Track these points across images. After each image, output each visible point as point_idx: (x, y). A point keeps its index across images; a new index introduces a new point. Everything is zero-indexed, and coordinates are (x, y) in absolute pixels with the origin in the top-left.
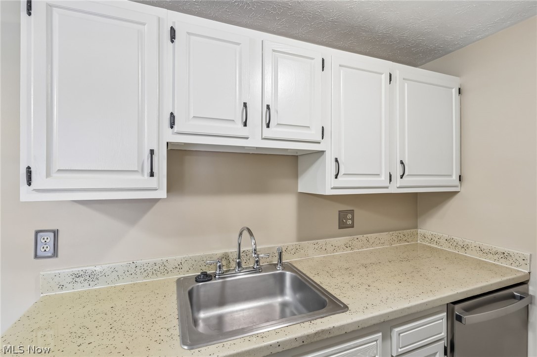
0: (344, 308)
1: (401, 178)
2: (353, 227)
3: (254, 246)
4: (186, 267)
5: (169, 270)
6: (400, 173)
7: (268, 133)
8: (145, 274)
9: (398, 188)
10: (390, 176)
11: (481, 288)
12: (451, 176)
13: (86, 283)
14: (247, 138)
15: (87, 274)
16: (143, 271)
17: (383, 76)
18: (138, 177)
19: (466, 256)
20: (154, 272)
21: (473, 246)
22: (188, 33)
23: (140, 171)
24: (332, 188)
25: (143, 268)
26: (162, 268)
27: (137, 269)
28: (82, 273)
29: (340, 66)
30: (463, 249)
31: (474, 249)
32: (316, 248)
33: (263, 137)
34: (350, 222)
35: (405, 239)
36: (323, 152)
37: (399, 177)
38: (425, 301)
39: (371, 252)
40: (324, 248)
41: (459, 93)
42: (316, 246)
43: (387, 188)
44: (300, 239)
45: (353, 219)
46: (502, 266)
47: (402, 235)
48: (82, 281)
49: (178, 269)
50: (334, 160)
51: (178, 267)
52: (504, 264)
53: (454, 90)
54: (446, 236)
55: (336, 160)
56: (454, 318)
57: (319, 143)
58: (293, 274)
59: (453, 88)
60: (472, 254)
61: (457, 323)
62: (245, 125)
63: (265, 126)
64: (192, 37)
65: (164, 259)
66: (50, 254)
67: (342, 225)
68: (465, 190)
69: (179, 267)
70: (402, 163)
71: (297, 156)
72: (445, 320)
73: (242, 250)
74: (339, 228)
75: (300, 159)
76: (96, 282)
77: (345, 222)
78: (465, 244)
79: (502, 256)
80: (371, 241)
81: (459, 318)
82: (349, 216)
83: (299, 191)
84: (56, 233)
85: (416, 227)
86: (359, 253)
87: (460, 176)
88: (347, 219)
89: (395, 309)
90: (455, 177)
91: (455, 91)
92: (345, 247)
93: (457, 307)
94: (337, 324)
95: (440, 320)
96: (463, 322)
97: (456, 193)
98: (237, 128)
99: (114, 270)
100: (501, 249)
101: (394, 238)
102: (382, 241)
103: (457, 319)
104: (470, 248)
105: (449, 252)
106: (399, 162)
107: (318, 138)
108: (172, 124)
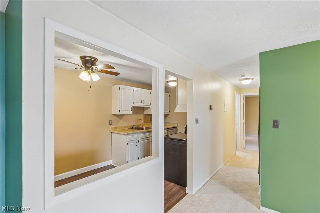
5: (126, 127)
7: (144, 104)
23: (130, 110)
27: (122, 127)
28: (115, 127)
36: (150, 107)
44: (144, 123)
48: (115, 129)
64: (135, 91)
65: (126, 125)
66: (111, 124)
67: (151, 120)
69: (128, 127)
72: (166, 131)
75: (144, 108)
76: (117, 129)
81: (168, 131)
84: (112, 120)
90: (169, 111)
91: (169, 96)
93: (168, 129)
97: (169, 114)
98: (140, 104)
99: (119, 127)
100: (174, 123)
104: (171, 124)
107: (150, 105)
108: (133, 103)
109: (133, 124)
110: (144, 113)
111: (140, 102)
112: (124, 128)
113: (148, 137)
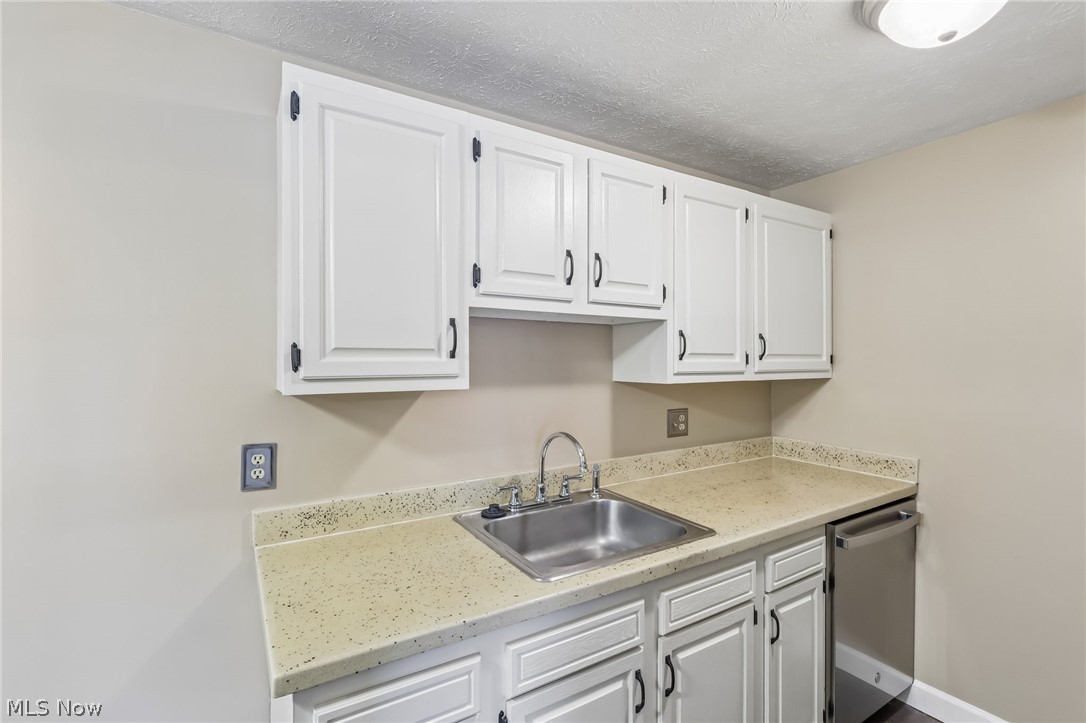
0: (709, 532)
1: (761, 359)
2: (686, 434)
3: (583, 459)
4: (461, 499)
5: (438, 505)
6: (758, 352)
7: (597, 294)
8: (404, 511)
9: (756, 373)
10: (747, 356)
11: (865, 503)
12: (820, 356)
13: (320, 528)
14: (570, 302)
15: (321, 513)
16: (400, 506)
17: (738, 212)
18: (432, 358)
19: (839, 471)
20: (417, 507)
21: (848, 455)
22: (497, 149)
23: (436, 349)
24: (675, 374)
25: (400, 502)
26: (428, 501)
27: (393, 504)
28: (314, 511)
29: (685, 197)
30: (836, 461)
31: (850, 458)
32: (639, 466)
33: (591, 300)
34: (682, 427)
35: (756, 451)
36: (661, 322)
37: (757, 358)
38: (803, 519)
39: (713, 471)
40: (649, 467)
41: (831, 237)
42: (639, 464)
43: (742, 373)
45: (686, 422)
46: (885, 479)
47: (751, 446)
48: (315, 525)
49: (450, 503)
50: (677, 334)
51: (450, 499)
52: (888, 476)
53: (824, 232)
54: (813, 444)
55: (681, 334)
56: (834, 544)
57: (659, 308)
58: (620, 503)
59: (822, 230)
60: (847, 467)
61: (837, 549)
62: (569, 282)
63: (592, 284)
64: (501, 154)
65: (431, 487)
66: (265, 484)
67: (673, 432)
68: (837, 376)
69: (452, 499)
70: (761, 337)
71: (611, 326)
72: (824, 545)
73: (545, 469)
74: (669, 436)
75: (615, 331)
76: (335, 524)
77: (676, 428)
78: (838, 452)
79: (885, 465)
80: (711, 455)
81: (840, 543)
82: (682, 418)
83: (614, 379)
84: (272, 449)
85: (769, 433)
86: (698, 472)
87: (832, 356)
88: (679, 424)
89: (771, 529)
90: (825, 358)
91: (825, 234)
92: (677, 465)
93: (838, 528)
94: (710, 547)
95: (818, 547)
96: (845, 546)
97: (825, 381)
98: (558, 288)
99: (360, 506)
100: (884, 455)
101: (742, 451)
102: (726, 455)
103: (838, 545)
104: (845, 459)
105: (817, 467)
106: (757, 337)
107: (658, 301)
108: (476, 280)
109: (505, 476)
110: (615, 378)
111: (560, 269)
112: (418, 509)
113: (636, 648)
